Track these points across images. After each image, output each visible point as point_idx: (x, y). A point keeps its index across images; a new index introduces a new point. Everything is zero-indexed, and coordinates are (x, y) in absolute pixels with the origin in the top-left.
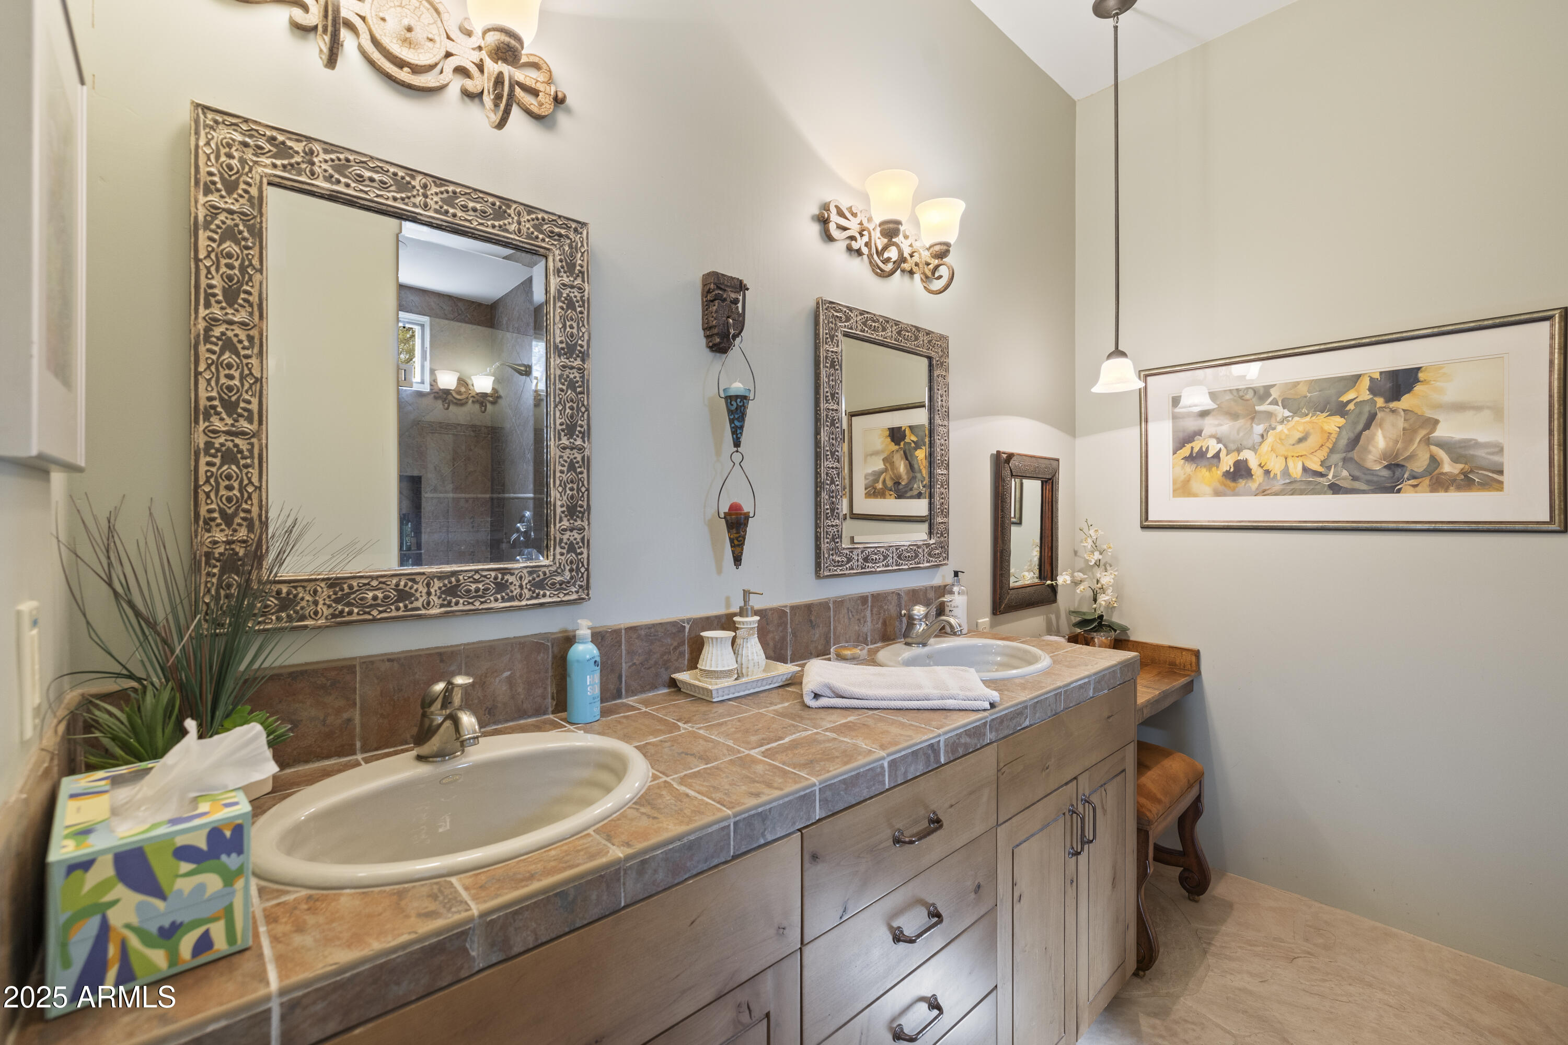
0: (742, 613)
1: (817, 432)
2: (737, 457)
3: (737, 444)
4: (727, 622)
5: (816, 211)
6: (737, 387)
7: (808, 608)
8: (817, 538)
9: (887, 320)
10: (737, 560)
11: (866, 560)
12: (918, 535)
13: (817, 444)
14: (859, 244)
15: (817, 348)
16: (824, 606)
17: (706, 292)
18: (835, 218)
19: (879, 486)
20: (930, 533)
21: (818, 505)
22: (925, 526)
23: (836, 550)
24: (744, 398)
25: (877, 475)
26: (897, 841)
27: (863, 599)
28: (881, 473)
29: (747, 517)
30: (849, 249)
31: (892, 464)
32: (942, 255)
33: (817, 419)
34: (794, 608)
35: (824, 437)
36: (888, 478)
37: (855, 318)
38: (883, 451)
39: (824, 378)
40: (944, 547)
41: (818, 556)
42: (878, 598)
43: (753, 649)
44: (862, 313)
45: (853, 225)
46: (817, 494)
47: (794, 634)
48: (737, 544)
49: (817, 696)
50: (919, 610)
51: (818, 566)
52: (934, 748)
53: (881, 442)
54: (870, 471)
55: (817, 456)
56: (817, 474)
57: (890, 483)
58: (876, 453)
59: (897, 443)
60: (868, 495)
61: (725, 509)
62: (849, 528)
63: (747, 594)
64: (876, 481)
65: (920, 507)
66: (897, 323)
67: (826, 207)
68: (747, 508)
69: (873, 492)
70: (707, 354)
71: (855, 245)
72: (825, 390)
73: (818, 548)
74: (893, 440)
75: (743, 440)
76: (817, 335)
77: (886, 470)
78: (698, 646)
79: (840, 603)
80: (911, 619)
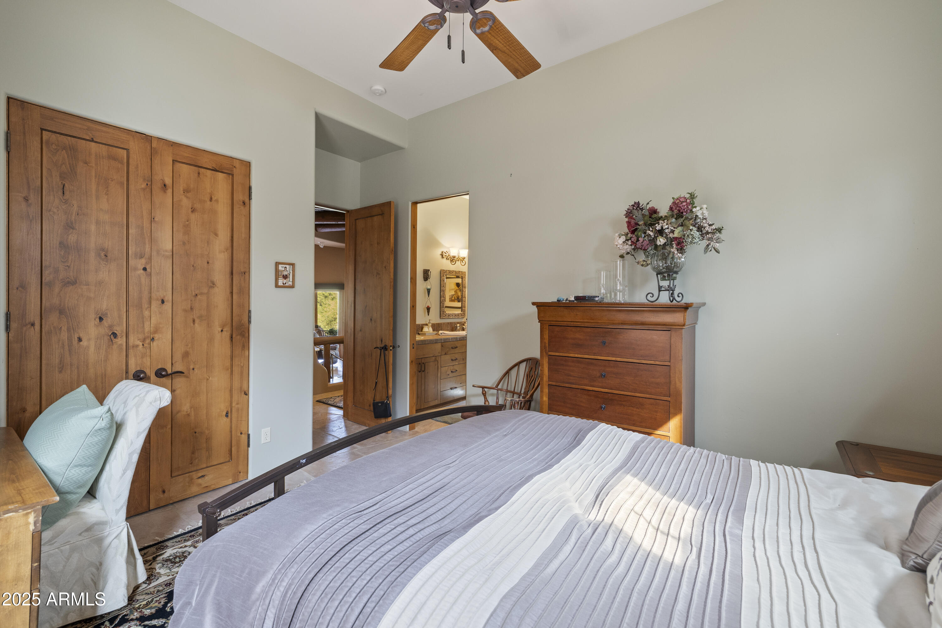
0: (429, 323)
1: (440, 293)
2: (429, 298)
3: (429, 296)
4: (427, 325)
5: (441, 253)
6: (429, 287)
7: (439, 324)
8: (440, 312)
9: (453, 271)
10: (428, 315)
11: (449, 316)
12: (459, 312)
13: (440, 295)
14: (449, 257)
15: (441, 278)
16: (441, 324)
17: (424, 272)
18: (444, 254)
19: (453, 298)
20: (462, 311)
21: (440, 306)
22: (460, 310)
23: (444, 314)
24: (430, 289)
25: (453, 295)
26: (452, 348)
27: (448, 323)
28: (454, 295)
29: (430, 308)
30: (447, 259)
31: (457, 293)
32: (464, 259)
33: (441, 291)
34: (436, 324)
35: (442, 294)
36: (455, 296)
37: (448, 272)
38: (454, 289)
39: (442, 283)
40: (464, 314)
41: (440, 315)
42: (451, 323)
43: (431, 329)
44: (449, 271)
45: (447, 254)
46: (440, 304)
47: (436, 328)
48: (428, 312)
49: (441, 334)
50: (458, 325)
51: (440, 316)
52: (457, 338)
53: (454, 287)
54: (451, 294)
55: (440, 297)
56: (440, 300)
57: (456, 298)
58: (453, 289)
59: (458, 287)
60: (450, 301)
61: (427, 306)
62: (446, 309)
63: (430, 320)
64: (452, 297)
65: (459, 304)
66: (455, 271)
67: (442, 252)
68: (430, 306)
69: (452, 300)
70: (424, 281)
71: (448, 258)
72: (442, 285)
73: (440, 313)
74: (457, 286)
75: (430, 295)
76: (441, 276)
77: (455, 294)
78: (422, 328)
79: (444, 323)
80: (457, 326)
